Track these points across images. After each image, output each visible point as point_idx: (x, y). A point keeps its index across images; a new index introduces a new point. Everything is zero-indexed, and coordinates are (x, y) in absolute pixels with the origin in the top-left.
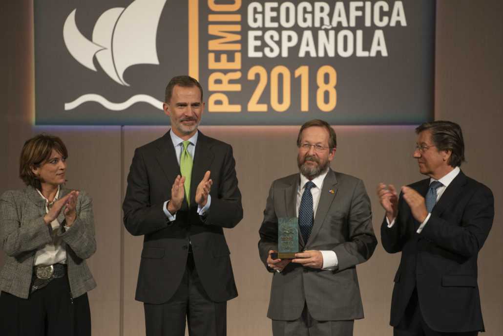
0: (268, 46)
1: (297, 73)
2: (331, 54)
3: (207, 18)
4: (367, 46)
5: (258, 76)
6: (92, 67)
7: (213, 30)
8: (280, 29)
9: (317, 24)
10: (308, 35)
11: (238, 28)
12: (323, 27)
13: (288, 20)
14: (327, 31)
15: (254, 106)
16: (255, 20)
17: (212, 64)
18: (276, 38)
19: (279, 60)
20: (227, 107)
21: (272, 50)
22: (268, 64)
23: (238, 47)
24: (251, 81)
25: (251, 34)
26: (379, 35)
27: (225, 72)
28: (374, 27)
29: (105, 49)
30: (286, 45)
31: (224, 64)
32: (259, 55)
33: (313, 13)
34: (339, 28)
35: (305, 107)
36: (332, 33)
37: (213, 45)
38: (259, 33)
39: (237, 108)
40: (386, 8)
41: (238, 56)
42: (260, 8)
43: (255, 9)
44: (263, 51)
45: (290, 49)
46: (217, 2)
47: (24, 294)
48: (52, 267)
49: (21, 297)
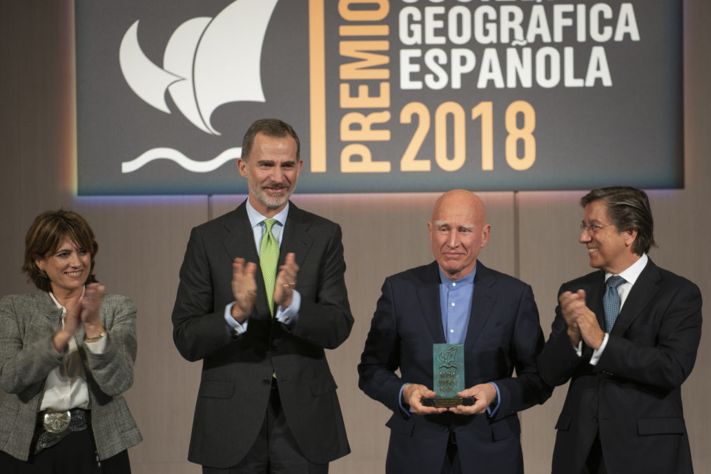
0: (430, 72)
1: (476, 113)
2: (527, 83)
3: (338, 31)
4: (580, 72)
5: (415, 117)
6: (163, 107)
7: (346, 49)
8: (448, 47)
9: (505, 39)
10: (491, 55)
11: (384, 45)
13: (460, 33)
14: (519, 49)
15: (410, 163)
16: (411, 34)
17: (346, 101)
18: (443, 60)
19: (447, 94)
20: (369, 166)
21: (436, 79)
22: (431, 99)
23: (385, 74)
24: (405, 125)
25: (405, 55)
26: (598, 54)
27: (366, 112)
28: (591, 43)
29: (183, 79)
30: (457, 70)
31: (364, 100)
32: (417, 85)
33: (497, 21)
34: (538, 44)
35: (488, 163)
36: (527, 52)
37: (347, 71)
38: (417, 53)
39: (384, 167)
40: (608, 14)
41: (385, 88)
42: (417, 16)
43: (410, 17)
44: (423, 80)
45: (464, 76)
46: (353, 7)
47: (23, 455)
48: (69, 414)
49: (20, 458)
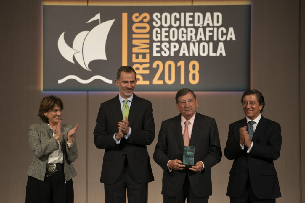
0: (163, 50)
1: (179, 64)
2: (196, 54)
3: (132, 36)
4: (215, 51)
5: (158, 66)
6: (72, 61)
7: (135, 42)
8: (170, 42)
9: (189, 39)
10: (184, 45)
11: (148, 41)
12: (192, 41)
13: (174, 37)
14: (194, 43)
15: (156, 81)
16: (157, 37)
17: (134, 60)
18: (168, 46)
19: (169, 58)
20: (142, 82)
21: (165, 53)
22: (164, 59)
23: (148, 51)
24: (155, 68)
25: (155, 45)
26: (221, 45)
27: (141, 64)
28: (218, 41)
29: (79, 52)
30: (173, 50)
31: (140, 60)
32: (159, 55)
33: (187, 33)
34: (200, 41)
35: (182, 82)
36: (197, 44)
37: (135, 50)
38: (159, 44)
39: (147, 83)
40: (225, 31)
41: (148, 56)
42: (159, 31)
43: (157, 32)
44: (161, 53)
45: (175, 52)
46: (137, 28)
47: (42, 178)
48: (55, 165)
49: (41, 180)
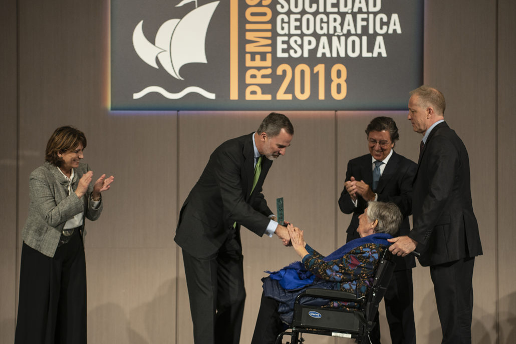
0: (292, 48)
1: (316, 70)
2: (342, 55)
3: (245, 26)
4: (370, 49)
5: (284, 72)
6: (155, 66)
7: (249, 36)
8: (302, 36)
9: (331, 32)
10: (324, 40)
11: (269, 34)
12: (336, 34)
13: (308, 28)
14: (339, 37)
15: (281, 95)
16: (283, 28)
17: (249, 63)
18: (299, 42)
19: (301, 60)
20: (260, 97)
21: (296, 52)
22: (293, 62)
23: (269, 49)
24: (279, 76)
25: (280, 40)
26: (380, 40)
27: (259, 69)
28: (376, 34)
29: (165, 51)
30: (307, 48)
31: (258, 62)
32: (286, 55)
33: (328, 23)
34: (349, 34)
35: (322, 96)
36: (343, 39)
37: (249, 48)
38: (286, 38)
39: (268, 97)
40: (385, 19)
41: (269, 56)
42: (286, 19)
43: (283, 19)
44: (289, 53)
45: (310, 51)
46: (253, 14)
47: (50, 254)
49: (47, 255)
